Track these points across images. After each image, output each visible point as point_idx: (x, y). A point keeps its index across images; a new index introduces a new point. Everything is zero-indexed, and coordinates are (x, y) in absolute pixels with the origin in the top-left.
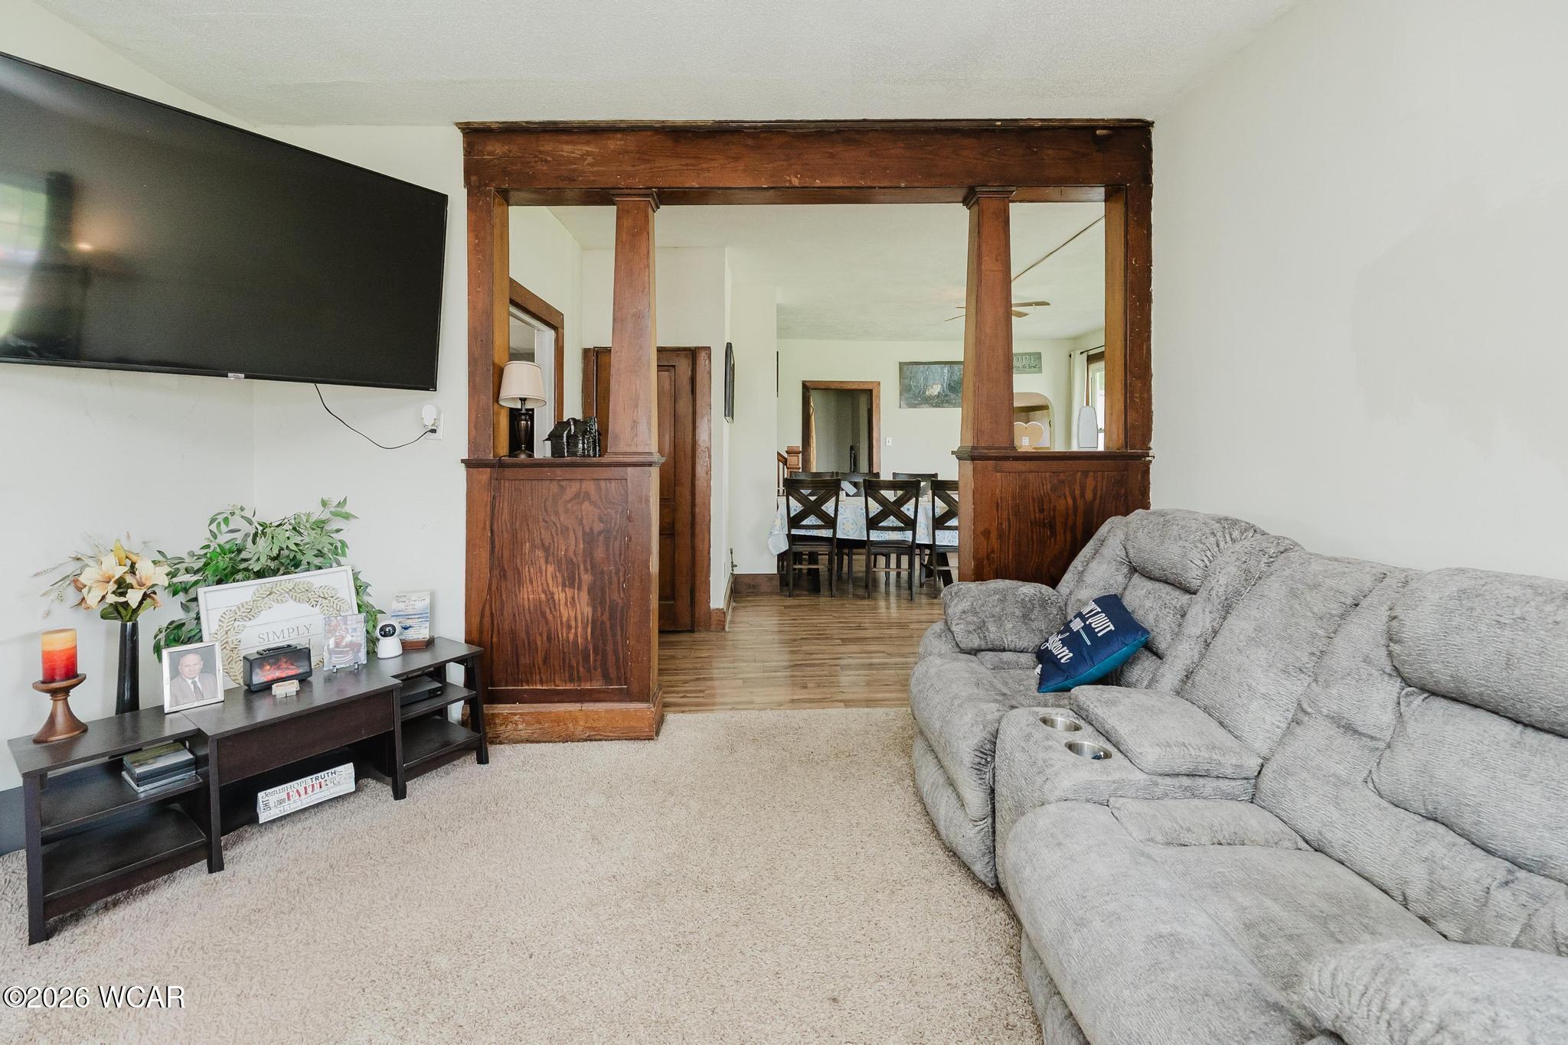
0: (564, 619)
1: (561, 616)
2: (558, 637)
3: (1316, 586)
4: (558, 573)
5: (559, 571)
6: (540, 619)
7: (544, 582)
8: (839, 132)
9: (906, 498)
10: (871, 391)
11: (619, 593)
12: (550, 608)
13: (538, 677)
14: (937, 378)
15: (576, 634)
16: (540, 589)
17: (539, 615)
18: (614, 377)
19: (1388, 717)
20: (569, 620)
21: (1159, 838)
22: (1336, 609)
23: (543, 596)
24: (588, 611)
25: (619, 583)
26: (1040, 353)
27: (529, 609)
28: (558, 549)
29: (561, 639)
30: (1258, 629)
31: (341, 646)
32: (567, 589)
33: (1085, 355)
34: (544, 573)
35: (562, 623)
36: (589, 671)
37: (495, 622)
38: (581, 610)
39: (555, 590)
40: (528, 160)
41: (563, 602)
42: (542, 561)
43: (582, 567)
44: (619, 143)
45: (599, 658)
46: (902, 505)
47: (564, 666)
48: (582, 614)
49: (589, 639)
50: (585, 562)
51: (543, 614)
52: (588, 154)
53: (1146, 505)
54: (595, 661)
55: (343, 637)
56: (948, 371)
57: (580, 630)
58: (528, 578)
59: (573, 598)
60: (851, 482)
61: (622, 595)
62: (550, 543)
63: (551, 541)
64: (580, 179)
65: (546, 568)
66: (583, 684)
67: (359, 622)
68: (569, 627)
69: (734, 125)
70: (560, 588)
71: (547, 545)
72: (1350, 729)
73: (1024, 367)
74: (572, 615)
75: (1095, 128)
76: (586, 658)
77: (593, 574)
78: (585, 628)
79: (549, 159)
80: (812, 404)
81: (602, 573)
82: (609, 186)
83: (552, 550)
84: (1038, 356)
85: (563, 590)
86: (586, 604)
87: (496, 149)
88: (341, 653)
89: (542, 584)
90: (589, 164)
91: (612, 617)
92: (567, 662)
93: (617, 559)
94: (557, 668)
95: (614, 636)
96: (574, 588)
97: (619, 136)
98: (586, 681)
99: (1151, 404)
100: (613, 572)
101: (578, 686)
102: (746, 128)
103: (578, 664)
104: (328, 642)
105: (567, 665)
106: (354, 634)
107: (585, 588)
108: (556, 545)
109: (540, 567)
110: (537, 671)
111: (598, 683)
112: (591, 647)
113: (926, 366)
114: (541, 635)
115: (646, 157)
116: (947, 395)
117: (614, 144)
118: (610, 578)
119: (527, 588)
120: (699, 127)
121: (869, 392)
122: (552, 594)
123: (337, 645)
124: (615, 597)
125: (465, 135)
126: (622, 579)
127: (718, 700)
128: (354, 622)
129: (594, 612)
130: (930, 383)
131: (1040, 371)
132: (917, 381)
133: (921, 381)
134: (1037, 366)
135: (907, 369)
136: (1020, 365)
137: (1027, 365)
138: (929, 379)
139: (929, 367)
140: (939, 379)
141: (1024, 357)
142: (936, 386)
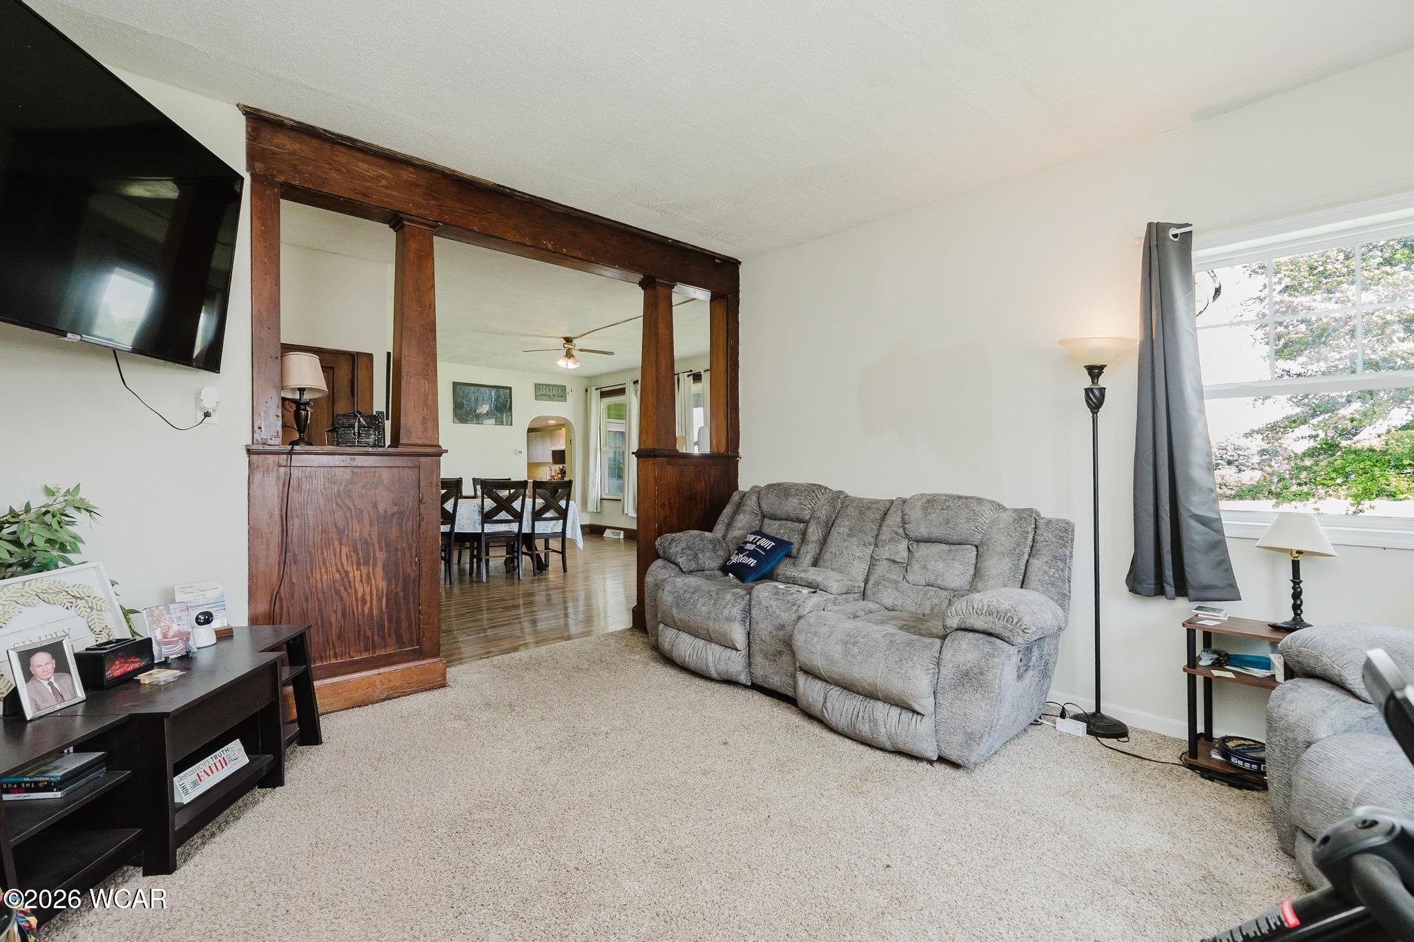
0: (360, 595)
1: (356, 592)
2: (353, 612)
3: (869, 508)
4: (352, 553)
5: (354, 551)
6: (334, 596)
7: (338, 562)
8: (578, 218)
9: (516, 496)
11: (412, 566)
12: (344, 586)
13: (332, 652)
15: (371, 608)
16: (334, 568)
17: (333, 593)
18: (405, 377)
19: (905, 554)
20: (364, 595)
21: (851, 616)
22: (878, 516)
23: (337, 576)
24: (382, 584)
25: (411, 558)
26: (565, 386)
27: (323, 589)
28: (352, 531)
29: (356, 613)
30: (851, 529)
31: (169, 636)
32: (362, 567)
33: (599, 391)
34: (338, 555)
35: (357, 599)
36: (383, 638)
37: (285, 607)
38: (376, 585)
39: (350, 569)
40: (322, 165)
41: (358, 579)
42: (336, 543)
43: (377, 545)
44: (411, 175)
45: (393, 625)
46: (513, 501)
47: (359, 638)
48: (377, 589)
49: (384, 610)
50: (379, 542)
51: (338, 592)
52: (382, 177)
53: (738, 489)
54: (389, 629)
55: (169, 627)
57: (375, 603)
58: (321, 560)
59: (368, 575)
61: (414, 568)
62: (344, 526)
63: (346, 525)
64: (374, 196)
65: (341, 549)
66: (377, 651)
67: (183, 610)
68: (364, 602)
69: (508, 191)
70: (355, 567)
71: (342, 527)
72: (894, 561)
73: (554, 396)
74: (367, 590)
75: (715, 258)
76: (381, 627)
77: (388, 552)
78: (380, 600)
79: (343, 169)
81: (397, 550)
82: (401, 210)
83: (346, 533)
84: (564, 388)
85: (359, 569)
86: (381, 579)
87: (287, 144)
88: (169, 643)
89: (336, 564)
90: (383, 186)
91: (405, 588)
92: (362, 634)
93: (410, 537)
94: (352, 640)
95: (407, 604)
96: (369, 566)
97: (412, 169)
98: (381, 648)
99: (739, 427)
100: (407, 547)
101: (373, 654)
102: (517, 196)
103: (373, 634)
104: (155, 633)
105: (362, 637)
106: (179, 623)
107: (380, 564)
108: (350, 527)
109: (334, 549)
110: (331, 646)
111: (393, 648)
112: (386, 617)
113: (477, 389)
114: (335, 612)
115: (436, 195)
116: (494, 414)
117: (407, 175)
118: (404, 553)
119: (320, 569)
120: (480, 183)
122: (347, 573)
123: (165, 636)
124: (408, 570)
125: (247, 119)
126: (414, 555)
127: (464, 656)
128: (178, 611)
129: (389, 584)
130: (480, 402)
131: (565, 400)
132: (469, 400)
133: (472, 400)
134: (563, 396)
135: (460, 389)
136: (551, 394)
137: (556, 394)
138: (479, 399)
139: (479, 389)
140: (488, 400)
141: (554, 388)
142: (485, 406)
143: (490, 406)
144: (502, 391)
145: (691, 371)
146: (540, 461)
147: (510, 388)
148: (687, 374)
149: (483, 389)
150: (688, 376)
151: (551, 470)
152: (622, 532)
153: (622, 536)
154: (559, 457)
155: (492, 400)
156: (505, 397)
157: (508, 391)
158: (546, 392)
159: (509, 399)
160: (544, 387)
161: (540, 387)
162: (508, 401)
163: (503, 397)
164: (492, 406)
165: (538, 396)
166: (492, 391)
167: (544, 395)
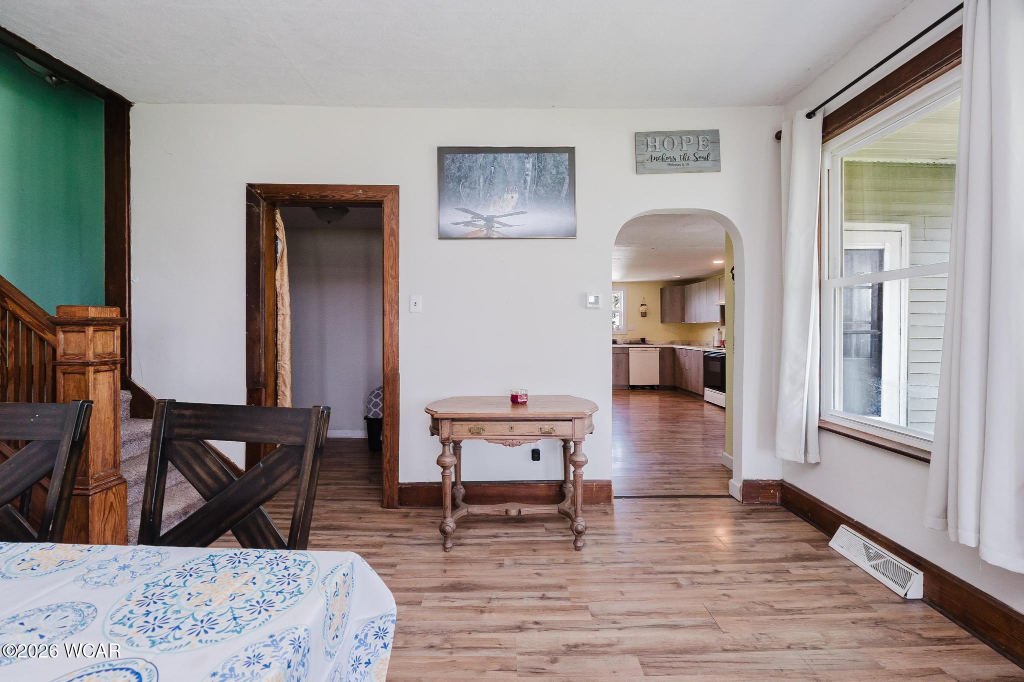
10: (381, 205)
14: (511, 179)
26: (716, 133)
56: (534, 165)
73: (684, 158)
84: (713, 137)
113: (490, 157)
131: (716, 168)
132: (472, 185)
133: (479, 185)
134: (711, 157)
135: (453, 160)
136: (677, 154)
137: (690, 154)
138: (496, 181)
139: (495, 158)
140: (515, 182)
141: (684, 138)
142: (510, 196)
144: (550, 159)
147: (571, 151)
149: (504, 158)
155: (525, 182)
156: (558, 173)
157: (566, 156)
158: (664, 151)
159: (569, 175)
160: (657, 139)
161: (649, 139)
162: (564, 179)
163: (554, 172)
164: (527, 194)
165: (643, 162)
166: (526, 161)
167: (657, 159)
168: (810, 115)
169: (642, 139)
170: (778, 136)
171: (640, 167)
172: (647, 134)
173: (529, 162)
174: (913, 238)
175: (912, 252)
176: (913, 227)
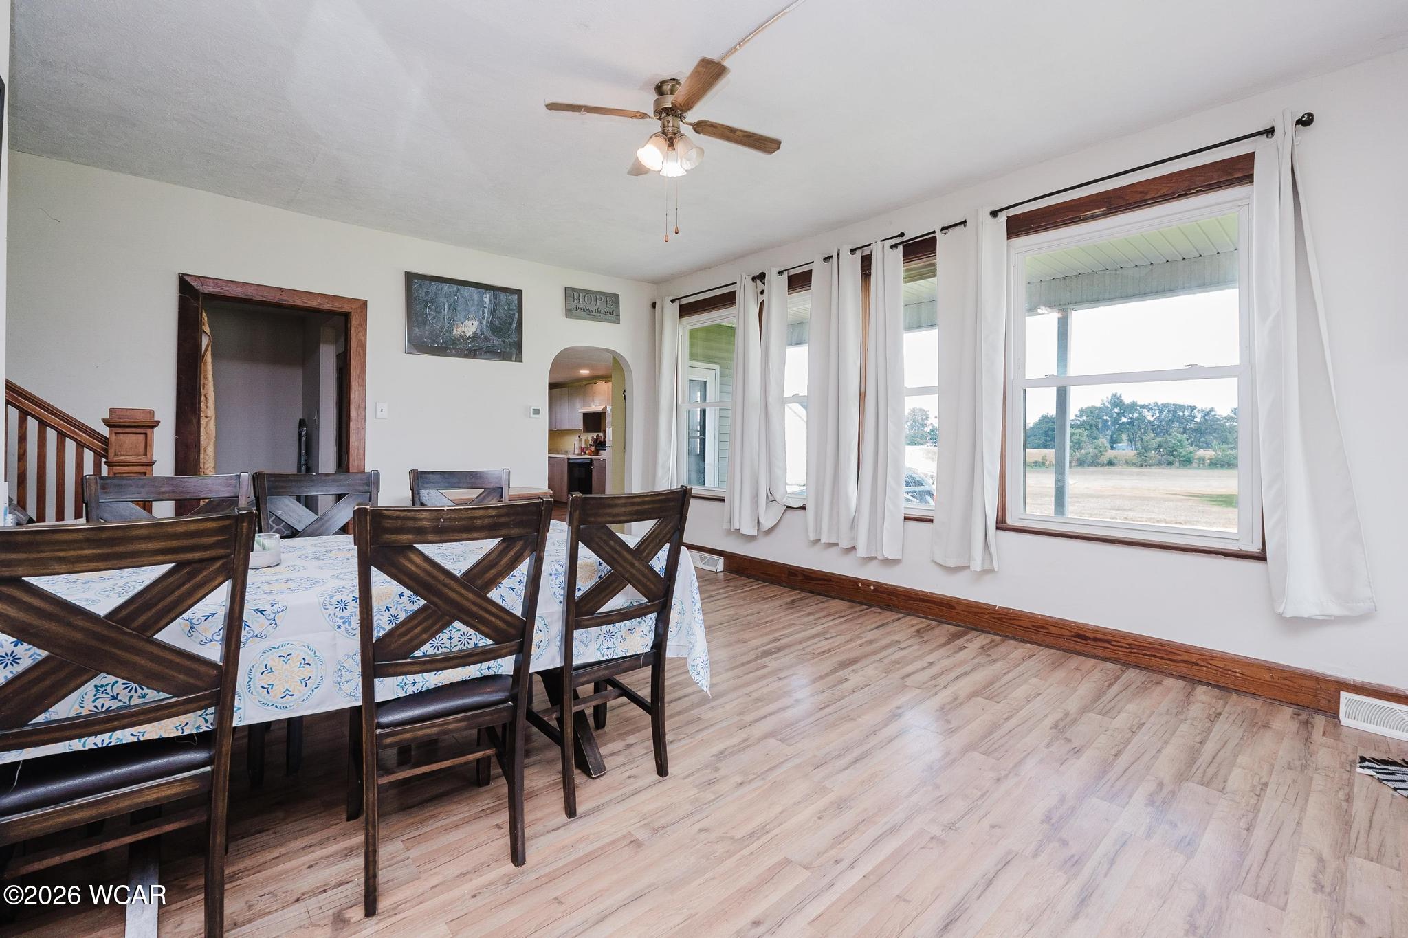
9: (505, 560)
10: (346, 316)
14: (472, 309)
26: (617, 296)
33: (677, 303)
46: (494, 582)
56: (490, 300)
60: (299, 499)
73: (598, 311)
80: (206, 328)
84: (615, 299)
113: (455, 287)
116: (487, 340)
121: (343, 318)
130: (461, 315)
131: (617, 321)
132: (438, 310)
133: (444, 310)
134: (614, 313)
135: (421, 286)
136: (593, 308)
137: (602, 309)
138: (459, 309)
139: (458, 289)
140: (475, 312)
141: (598, 297)
142: (470, 322)
143: (481, 323)
144: (503, 297)
145: (902, 235)
146: (566, 427)
147: (519, 293)
148: (889, 243)
149: (466, 290)
150: (892, 247)
151: (581, 440)
152: (722, 560)
153: (721, 567)
154: (594, 422)
155: (483, 312)
156: (509, 309)
157: (516, 297)
158: (585, 304)
159: (518, 312)
160: (581, 295)
161: (575, 293)
162: (514, 315)
163: (506, 308)
164: (485, 323)
165: (570, 310)
166: (484, 296)
167: (580, 309)
168: (673, 301)
169: (570, 293)
170: (654, 305)
171: (569, 313)
172: (574, 290)
173: (486, 297)
174: (722, 375)
175: (721, 384)
176: (721, 367)
